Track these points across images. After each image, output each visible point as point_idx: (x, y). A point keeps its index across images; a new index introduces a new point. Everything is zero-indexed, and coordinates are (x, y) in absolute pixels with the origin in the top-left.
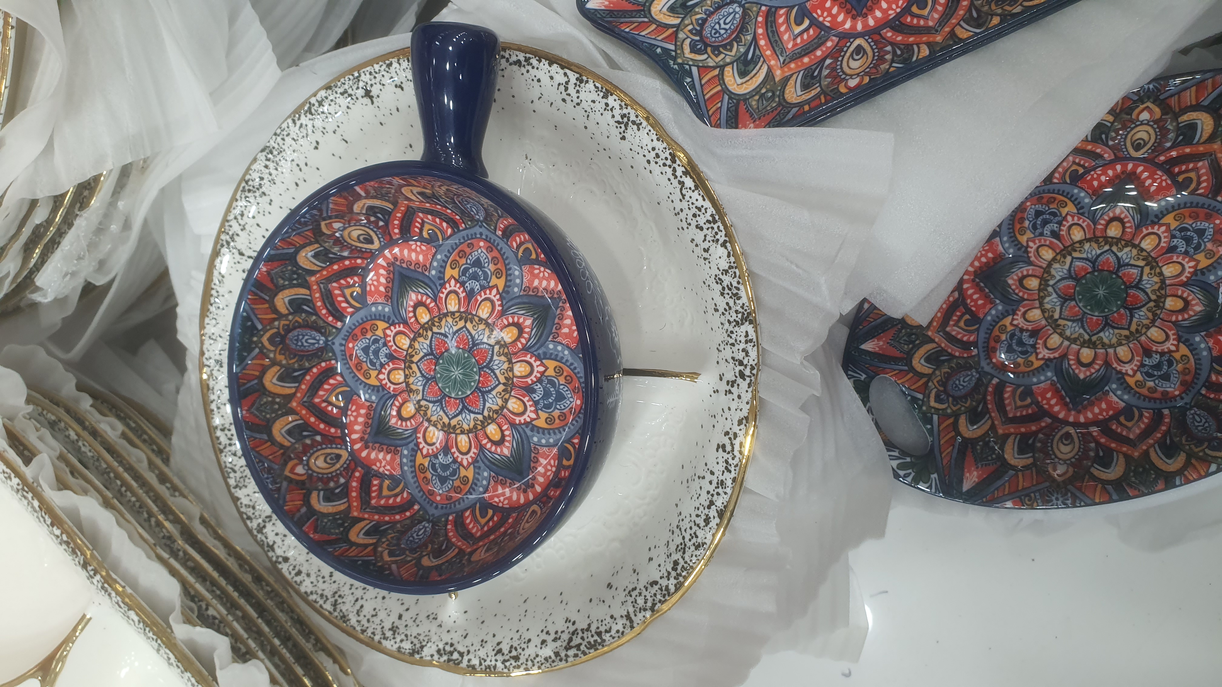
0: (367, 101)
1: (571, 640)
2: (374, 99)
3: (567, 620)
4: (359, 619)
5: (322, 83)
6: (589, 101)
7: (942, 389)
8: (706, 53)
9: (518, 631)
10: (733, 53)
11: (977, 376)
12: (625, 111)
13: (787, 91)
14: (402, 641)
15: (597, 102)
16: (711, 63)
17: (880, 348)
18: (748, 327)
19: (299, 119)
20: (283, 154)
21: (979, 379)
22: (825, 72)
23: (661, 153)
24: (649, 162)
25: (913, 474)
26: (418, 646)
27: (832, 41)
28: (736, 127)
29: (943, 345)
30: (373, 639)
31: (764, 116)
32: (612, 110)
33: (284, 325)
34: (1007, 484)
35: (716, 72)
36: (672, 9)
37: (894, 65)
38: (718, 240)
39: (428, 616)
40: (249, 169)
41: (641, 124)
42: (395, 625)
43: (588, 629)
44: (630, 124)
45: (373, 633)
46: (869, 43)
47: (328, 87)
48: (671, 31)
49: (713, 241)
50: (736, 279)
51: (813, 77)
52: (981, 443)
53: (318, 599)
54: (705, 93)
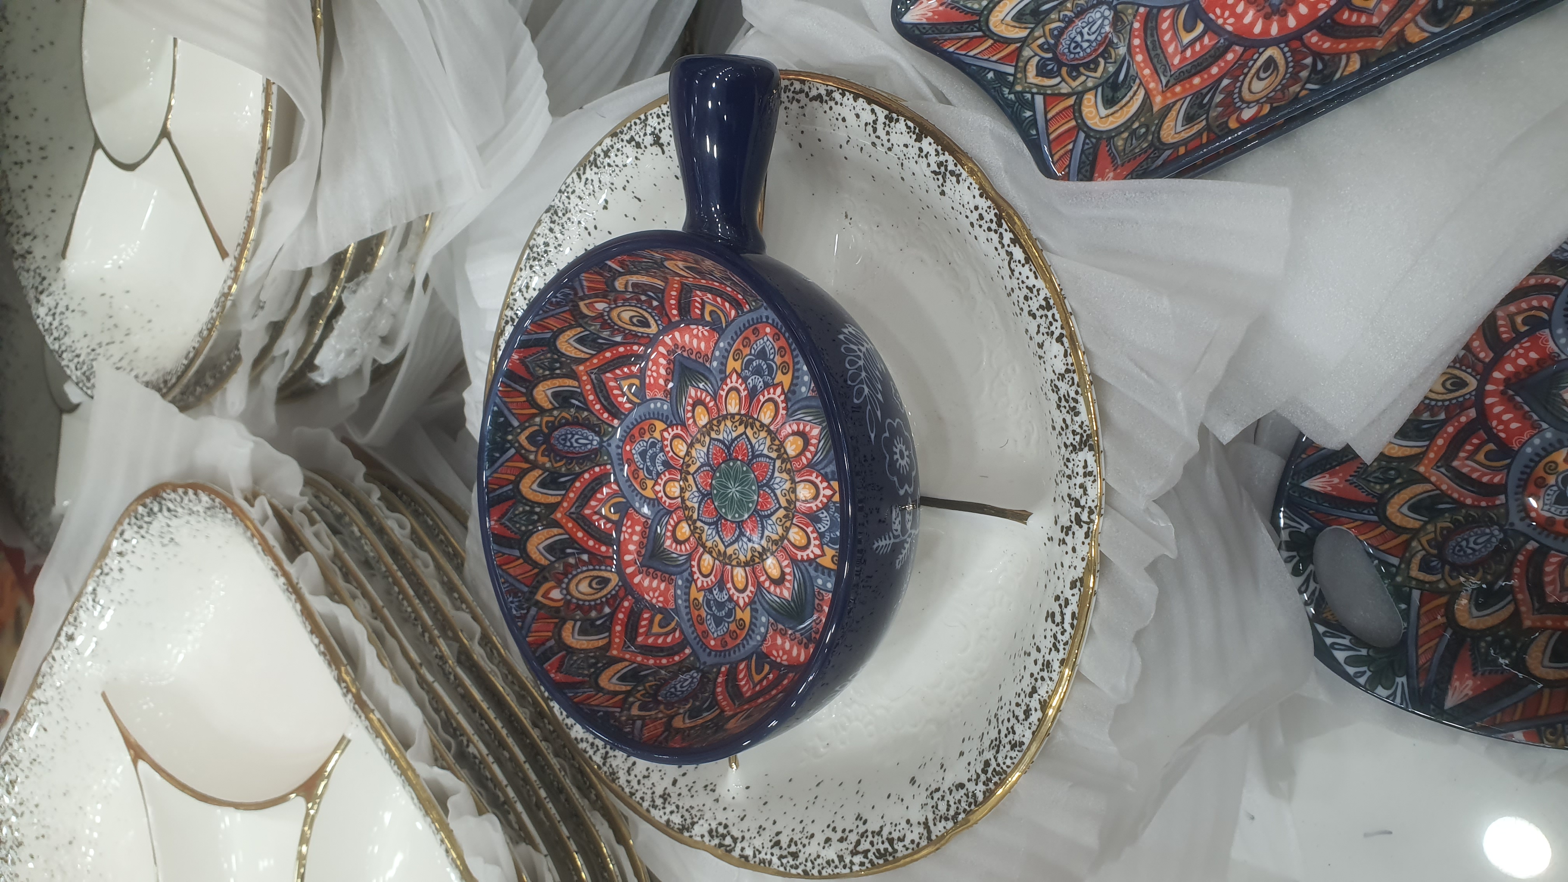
0: (656, 149)
1: (858, 843)
2: (665, 148)
3: (859, 818)
4: (629, 778)
5: (609, 128)
6: (901, 146)
7: (1435, 552)
8: (1060, 75)
9: (801, 822)
10: (1098, 74)
11: (1502, 536)
12: (942, 158)
13: (1165, 126)
14: (672, 812)
15: (910, 147)
16: (1065, 89)
17: (1334, 487)
18: (1086, 455)
19: (584, 173)
20: (568, 215)
21: (1502, 542)
22: (1218, 98)
23: (985, 214)
24: (972, 224)
25: (1368, 674)
26: (689, 821)
27: (1234, 52)
28: (1090, 178)
29: (1444, 487)
30: (641, 805)
31: (1129, 161)
32: (926, 156)
33: (547, 422)
34: (1520, 705)
35: (1071, 101)
36: (1019, 18)
37: (1310, 86)
38: (1053, 333)
39: (706, 786)
40: (533, 233)
41: (960, 175)
42: (667, 792)
43: (879, 833)
44: (948, 173)
45: (642, 798)
46: (1284, 54)
47: (614, 134)
48: (1013, 47)
49: (1047, 333)
50: (1074, 388)
51: (1201, 106)
52: (1489, 639)
53: (588, 749)
54: (1050, 131)
